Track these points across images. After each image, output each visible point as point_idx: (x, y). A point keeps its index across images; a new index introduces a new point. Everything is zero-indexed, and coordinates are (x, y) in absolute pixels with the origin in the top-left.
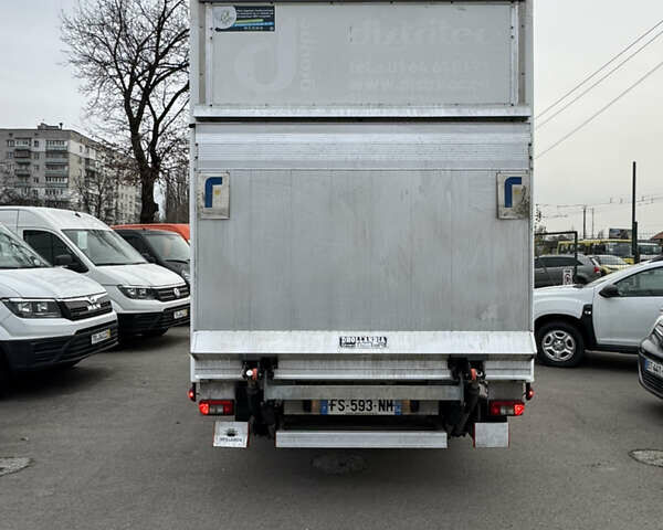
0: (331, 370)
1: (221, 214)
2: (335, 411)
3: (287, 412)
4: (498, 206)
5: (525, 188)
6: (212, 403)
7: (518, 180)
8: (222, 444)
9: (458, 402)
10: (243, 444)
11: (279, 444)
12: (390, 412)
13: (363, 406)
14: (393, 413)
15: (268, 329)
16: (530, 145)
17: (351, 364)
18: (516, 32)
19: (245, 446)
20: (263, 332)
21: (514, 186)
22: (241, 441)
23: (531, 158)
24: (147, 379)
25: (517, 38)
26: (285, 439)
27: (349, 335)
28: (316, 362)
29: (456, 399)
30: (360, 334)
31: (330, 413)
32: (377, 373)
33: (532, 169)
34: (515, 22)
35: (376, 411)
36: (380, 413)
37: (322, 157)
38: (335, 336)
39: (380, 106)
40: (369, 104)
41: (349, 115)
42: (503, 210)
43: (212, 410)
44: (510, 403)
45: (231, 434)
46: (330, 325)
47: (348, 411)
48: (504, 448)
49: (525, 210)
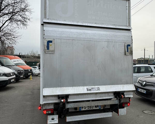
0: (84, 98)
1: (52, 52)
2: (83, 109)
3: (70, 111)
4: (125, 52)
5: (131, 48)
6: (47, 110)
7: (129, 45)
8: (50, 123)
9: (117, 104)
10: (57, 122)
11: (67, 121)
12: (98, 108)
13: (91, 107)
14: (99, 108)
15: (66, 87)
16: (132, 36)
17: (89, 96)
18: (128, 8)
19: (58, 123)
20: (64, 88)
21: (129, 47)
22: (56, 121)
23: (132, 40)
24: (6, 100)
25: (128, 9)
26: (69, 119)
27: (90, 87)
28: (80, 96)
29: (117, 103)
30: (92, 87)
31: (82, 110)
32: (96, 98)
33: (132, 43)
34: (127, 5)
35: (94, 108)
36: (95, 109)
37: (81, 36)
38: (85, 88)
39: (96, 23)
40: (93, 23)
41: (88, 25)
42: (127, 53)
43: (47, 113)
44: (127, 103)
45: (53, 119)
46: (84, 85)
47: (87, 109)
48: (125, 115)
49: (131, 53)
